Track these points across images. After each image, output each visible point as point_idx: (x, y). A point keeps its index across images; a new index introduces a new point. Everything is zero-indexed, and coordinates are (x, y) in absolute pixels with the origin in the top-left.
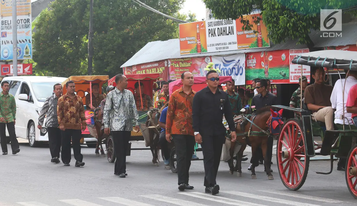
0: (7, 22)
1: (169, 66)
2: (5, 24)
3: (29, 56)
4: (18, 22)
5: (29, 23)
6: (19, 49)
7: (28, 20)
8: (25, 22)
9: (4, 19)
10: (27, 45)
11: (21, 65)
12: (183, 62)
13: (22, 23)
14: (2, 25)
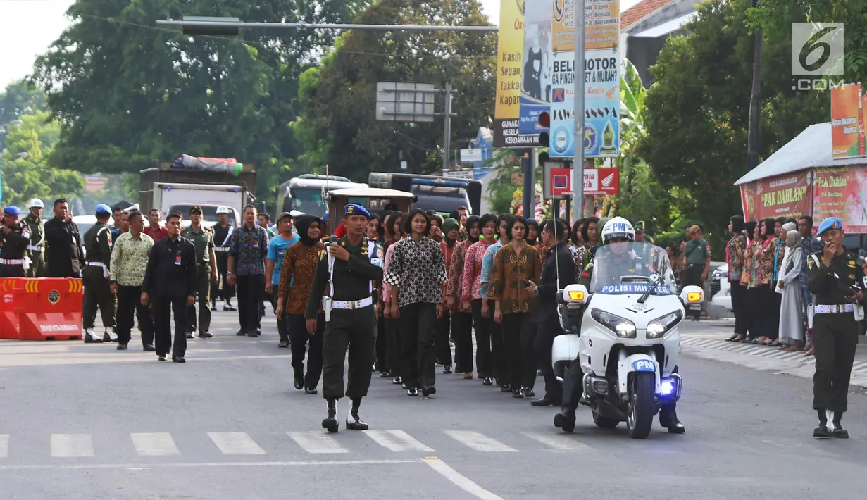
0: (566, 64)
1: (814, 184)
2: (562, 71)
3: (613, 149)
4: (591, 66)
5: (615, 68)
6: (590, 130)
7: (613, 61)
8: (605, 66)
9: (561, 57)
10: (609, 121)
11: (595, 172)
12: (835, 176)
13: (598, 69)
14: (555, 71)
